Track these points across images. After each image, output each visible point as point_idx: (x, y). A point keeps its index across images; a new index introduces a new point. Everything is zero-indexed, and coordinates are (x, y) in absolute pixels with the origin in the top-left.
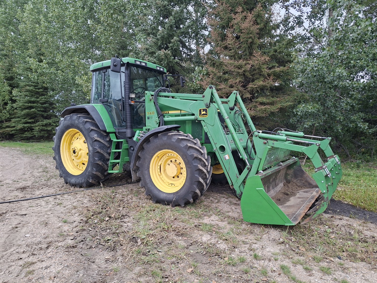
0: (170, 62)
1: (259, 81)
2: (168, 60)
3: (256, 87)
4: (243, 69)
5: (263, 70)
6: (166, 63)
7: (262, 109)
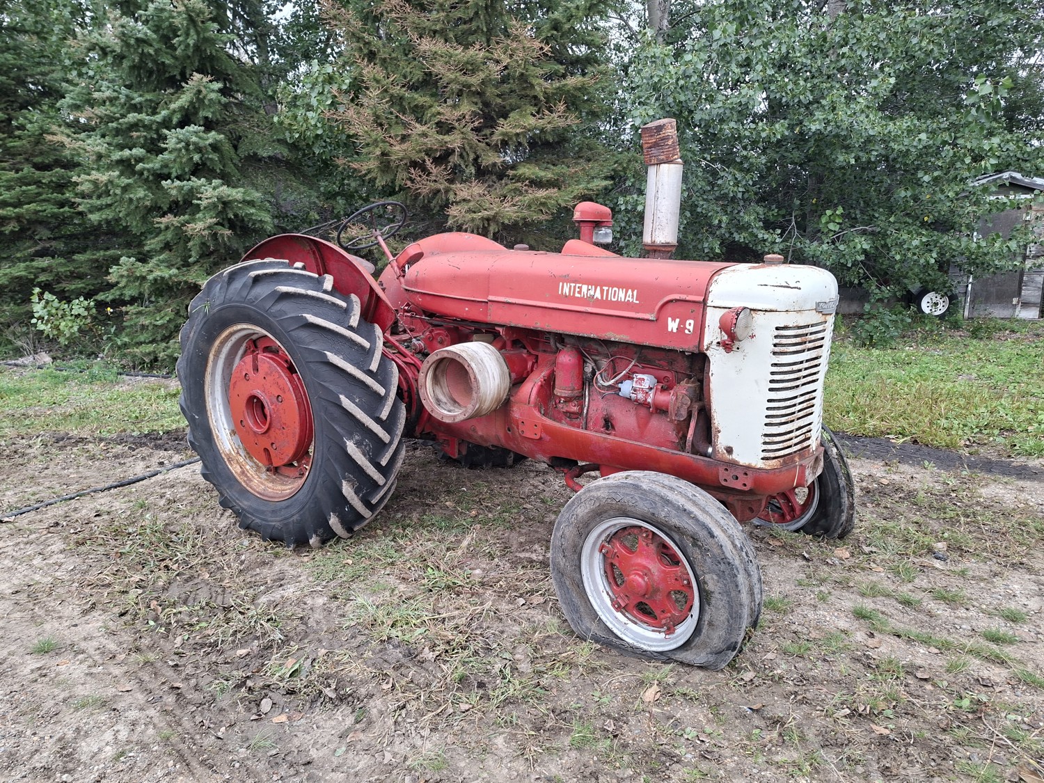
0: (206, 40)
1: (524, 116)
2: (198, 33)
3: (517, 135)
4: (482, 75)
5: (535, 81)
6: (191, 42)
7: (537, 199)
